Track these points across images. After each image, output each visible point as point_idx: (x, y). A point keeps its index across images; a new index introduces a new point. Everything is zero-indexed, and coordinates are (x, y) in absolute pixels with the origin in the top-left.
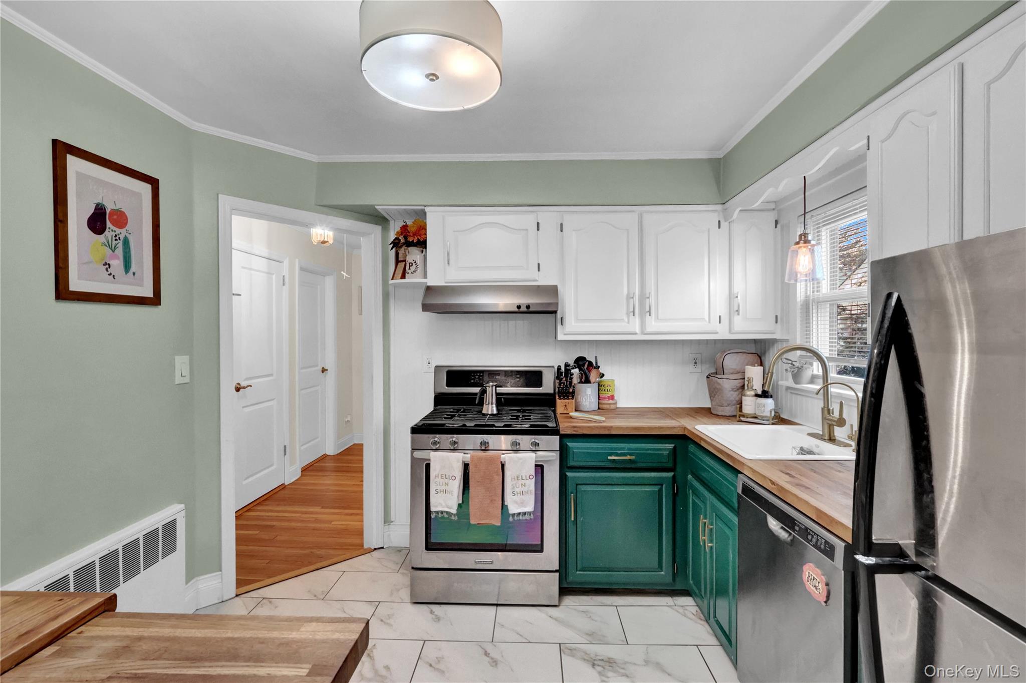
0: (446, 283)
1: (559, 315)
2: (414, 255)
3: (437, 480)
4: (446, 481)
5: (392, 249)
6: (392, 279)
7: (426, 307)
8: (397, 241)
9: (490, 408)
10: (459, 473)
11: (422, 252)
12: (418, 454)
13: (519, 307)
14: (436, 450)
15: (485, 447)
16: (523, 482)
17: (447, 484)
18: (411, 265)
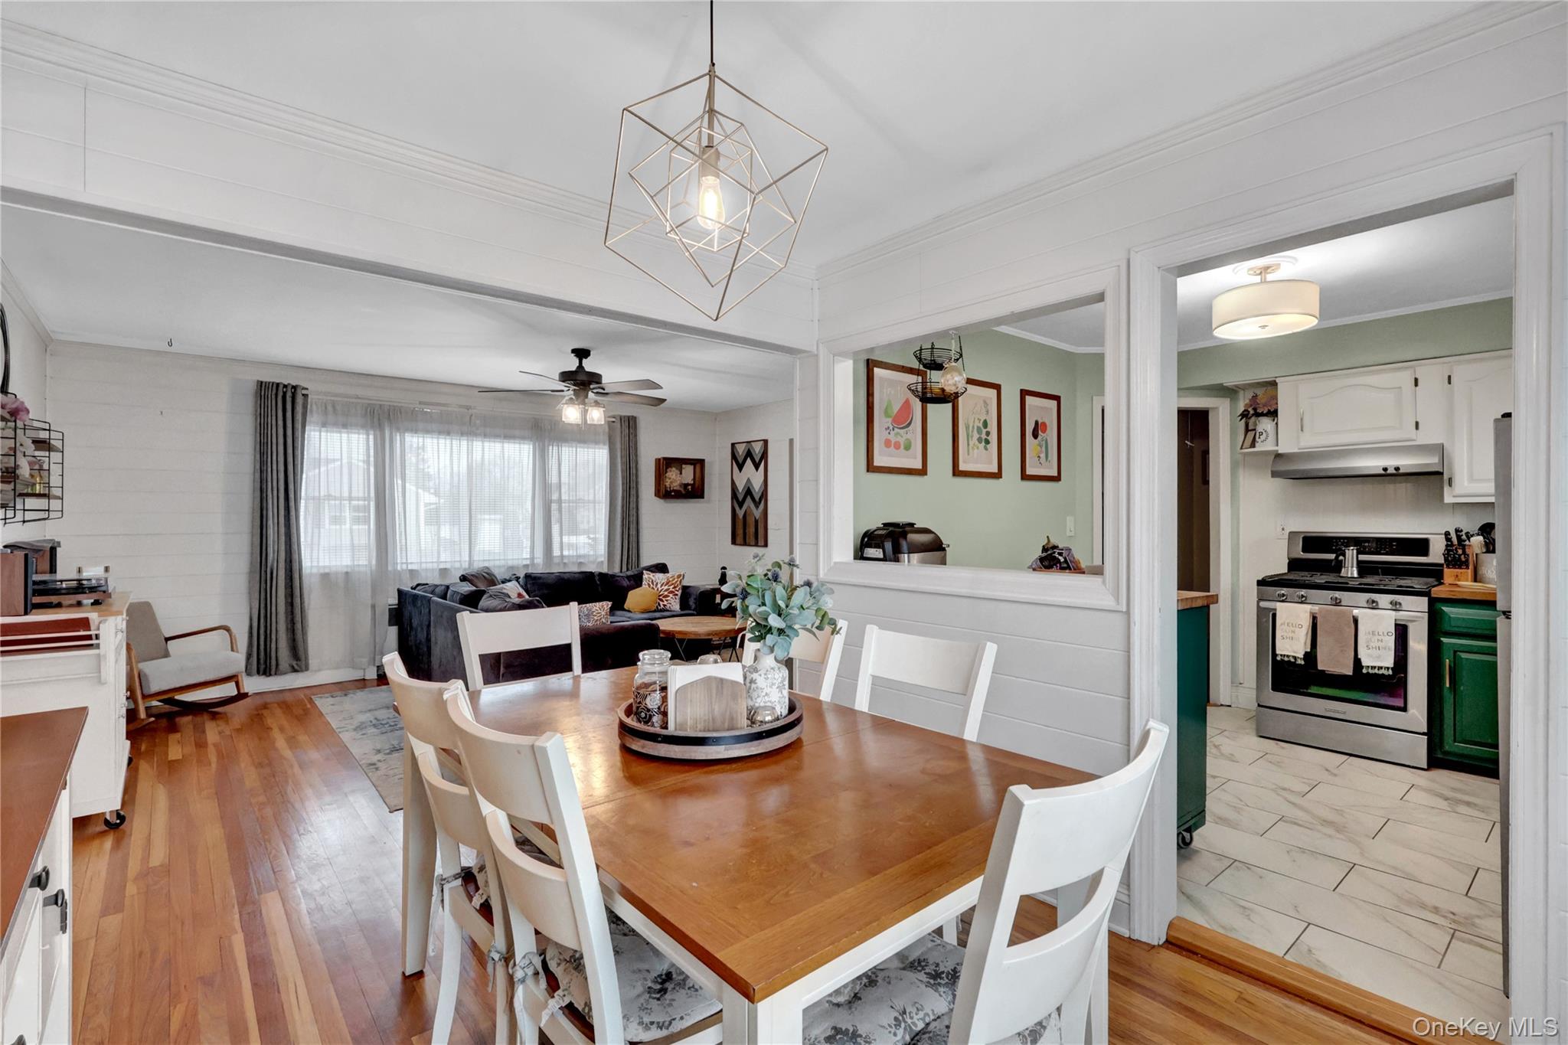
0: (1299, 449)
1: (1446, 477)
2: (1265, 425)
3: (1285, 627)
4: (1293, 629)
5: (1241, 420)
6: (1241, 448)
7: (1275, 474)
8: (1245, 413)
9: (1351, 571)
10: (1306, 623)
11: (1274, 420)
12: (1263, 604)
13: (1385, 469)
14: (1283, 601)
15: (1337, 603)
16: (1380, 638)
17: (1293, 632)
18: (1261, 434)
